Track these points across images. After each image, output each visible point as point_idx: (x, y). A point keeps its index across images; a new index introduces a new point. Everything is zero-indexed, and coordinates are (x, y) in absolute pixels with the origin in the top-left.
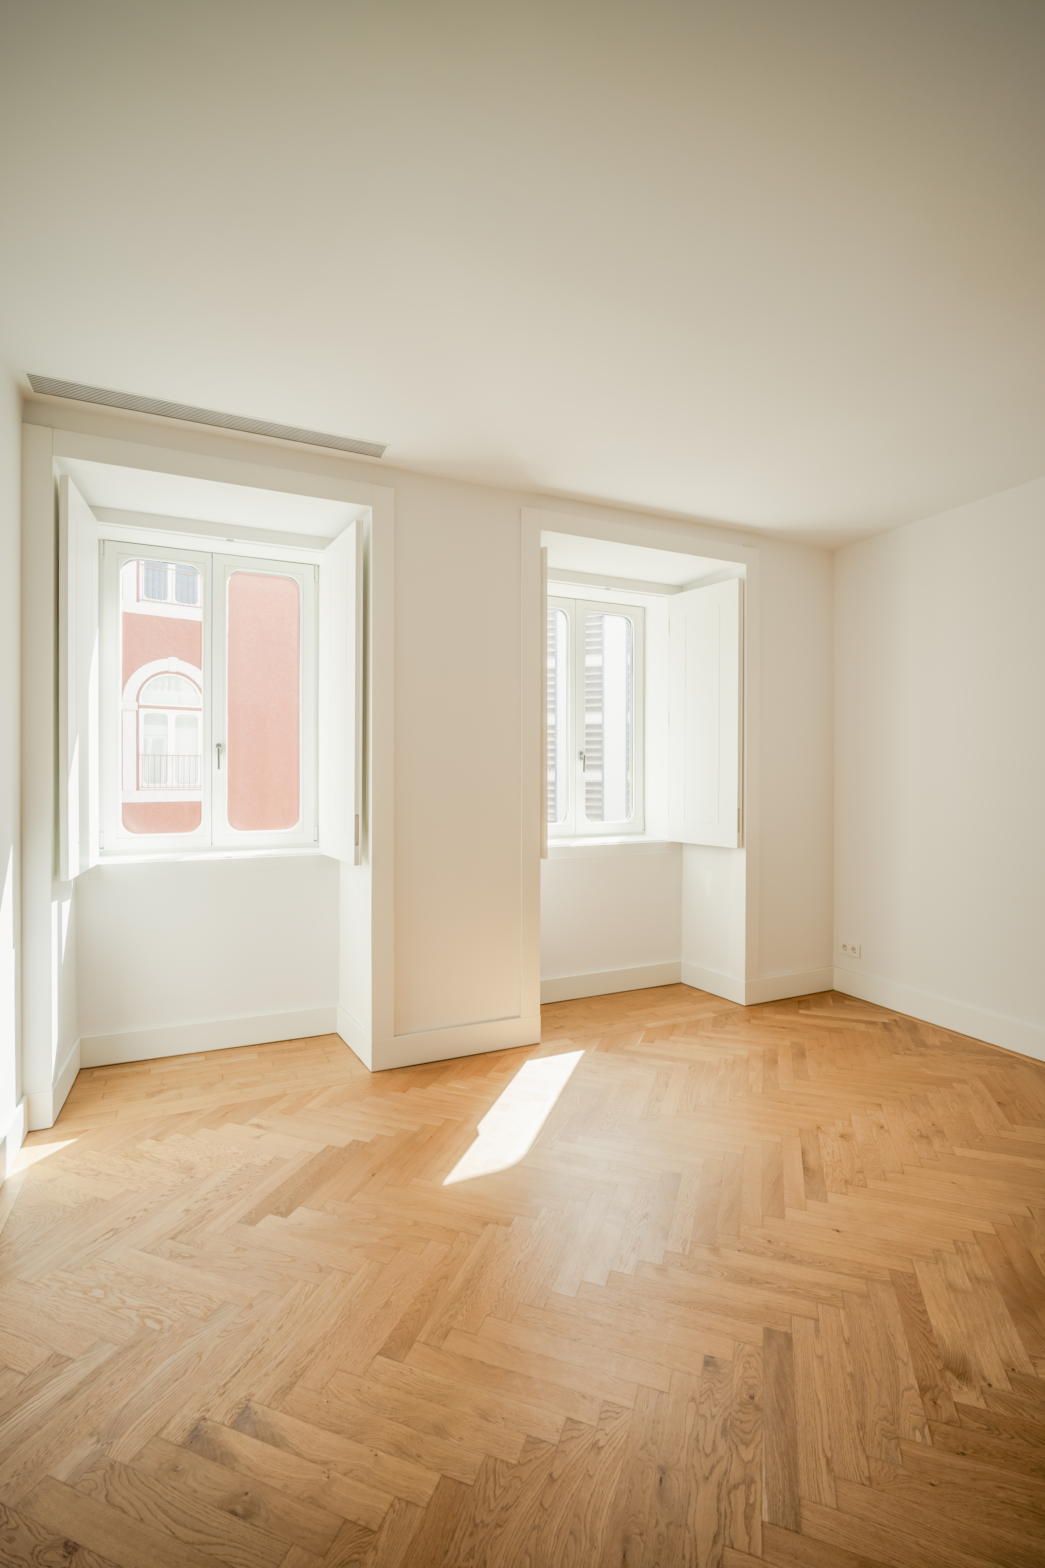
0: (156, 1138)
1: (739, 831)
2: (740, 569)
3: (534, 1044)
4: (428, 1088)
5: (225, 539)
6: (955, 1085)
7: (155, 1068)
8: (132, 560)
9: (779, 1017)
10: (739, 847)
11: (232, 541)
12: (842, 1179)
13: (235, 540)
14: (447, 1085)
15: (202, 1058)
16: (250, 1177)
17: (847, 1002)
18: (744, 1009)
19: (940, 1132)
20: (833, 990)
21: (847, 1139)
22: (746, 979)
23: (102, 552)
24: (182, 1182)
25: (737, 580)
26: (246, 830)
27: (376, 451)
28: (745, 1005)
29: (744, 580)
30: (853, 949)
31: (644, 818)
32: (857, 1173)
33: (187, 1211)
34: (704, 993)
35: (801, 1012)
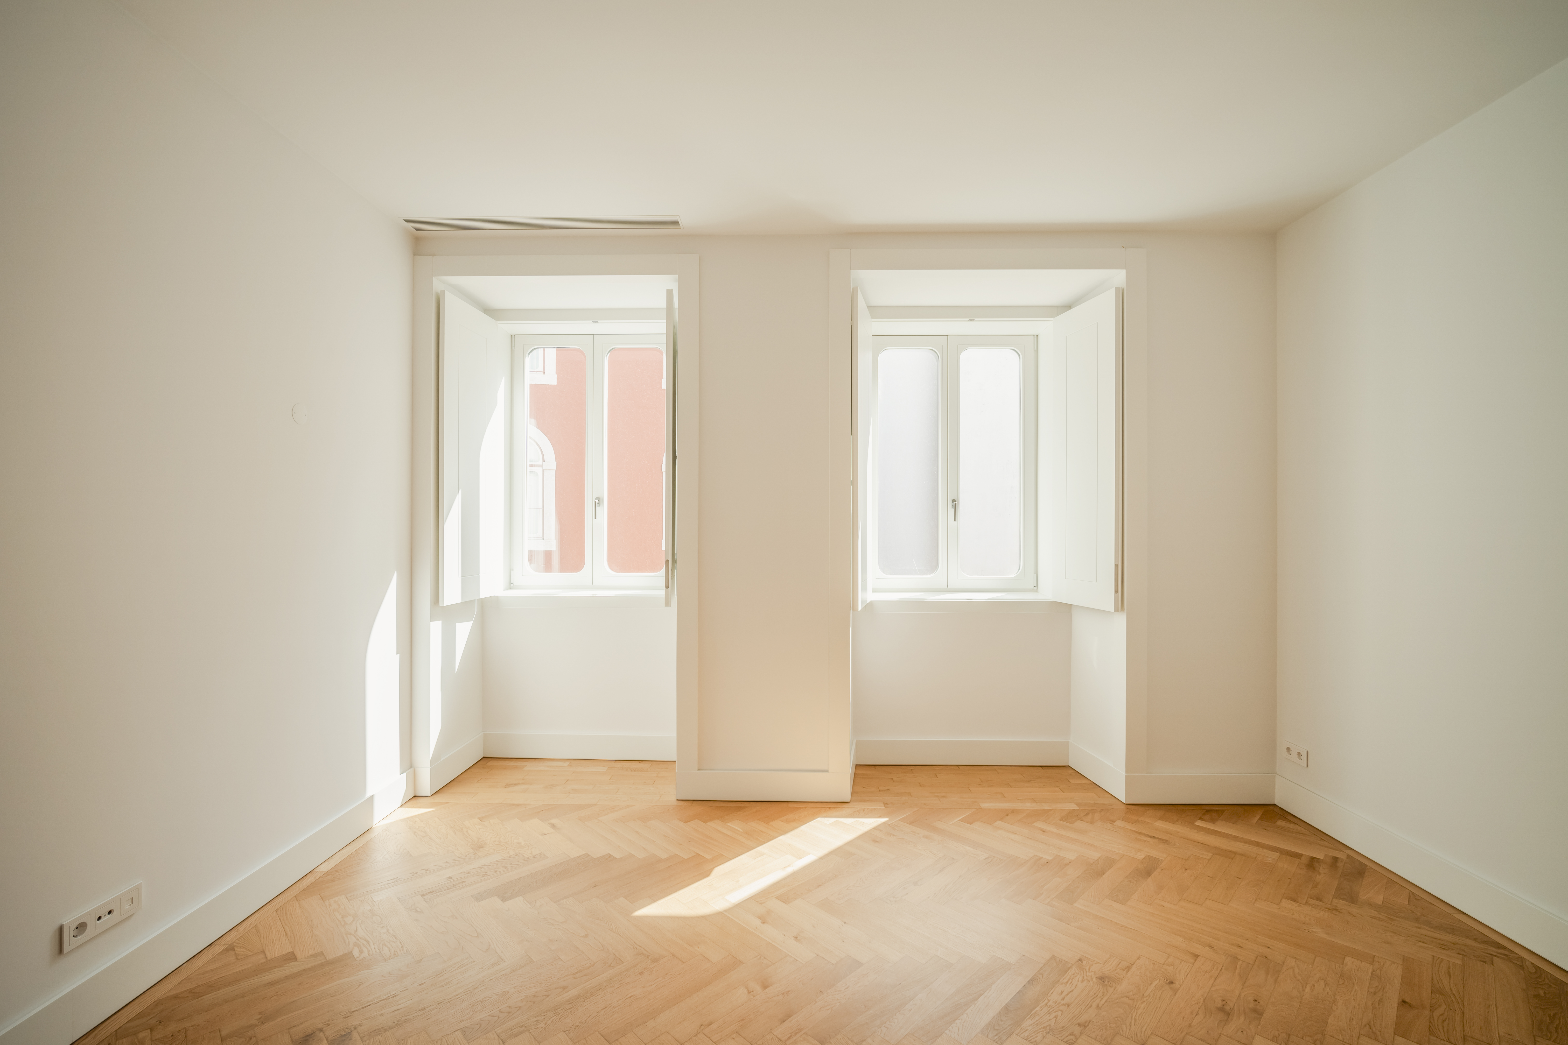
0: (481, 819)
1: (1116, 592)
2: (1119, 277)
3: (844, 802)
4: (709, 823)
5: (591, 321)
6: (1348, 960)
7: (529, 766)
8: (535, 349)
9: (1161, 824)
10: (1116, 610)
11: (597, 322)
12: (1050, 1025)
13: (599, 321)
14: (727, 824)
15: (567, 763)
16: (511, 864)
17: (1281, 823)
18: (1123, 807)
19: (1257, 1013)
20: (1275, 805)
21: (1106, 982)
22: (1127, 771)
23: (513, 346)
24: (466, 856)
25: (1114, 290)
26: (622, 572)
27: (672, 224)
28: (1125, 803)
29: (1123, 290)
30: (1299, 754)
31: (1036, 573)
32: (1077, 1025)
33: (450, 878)
34: (1088, 782)
35: (1199, 823)
